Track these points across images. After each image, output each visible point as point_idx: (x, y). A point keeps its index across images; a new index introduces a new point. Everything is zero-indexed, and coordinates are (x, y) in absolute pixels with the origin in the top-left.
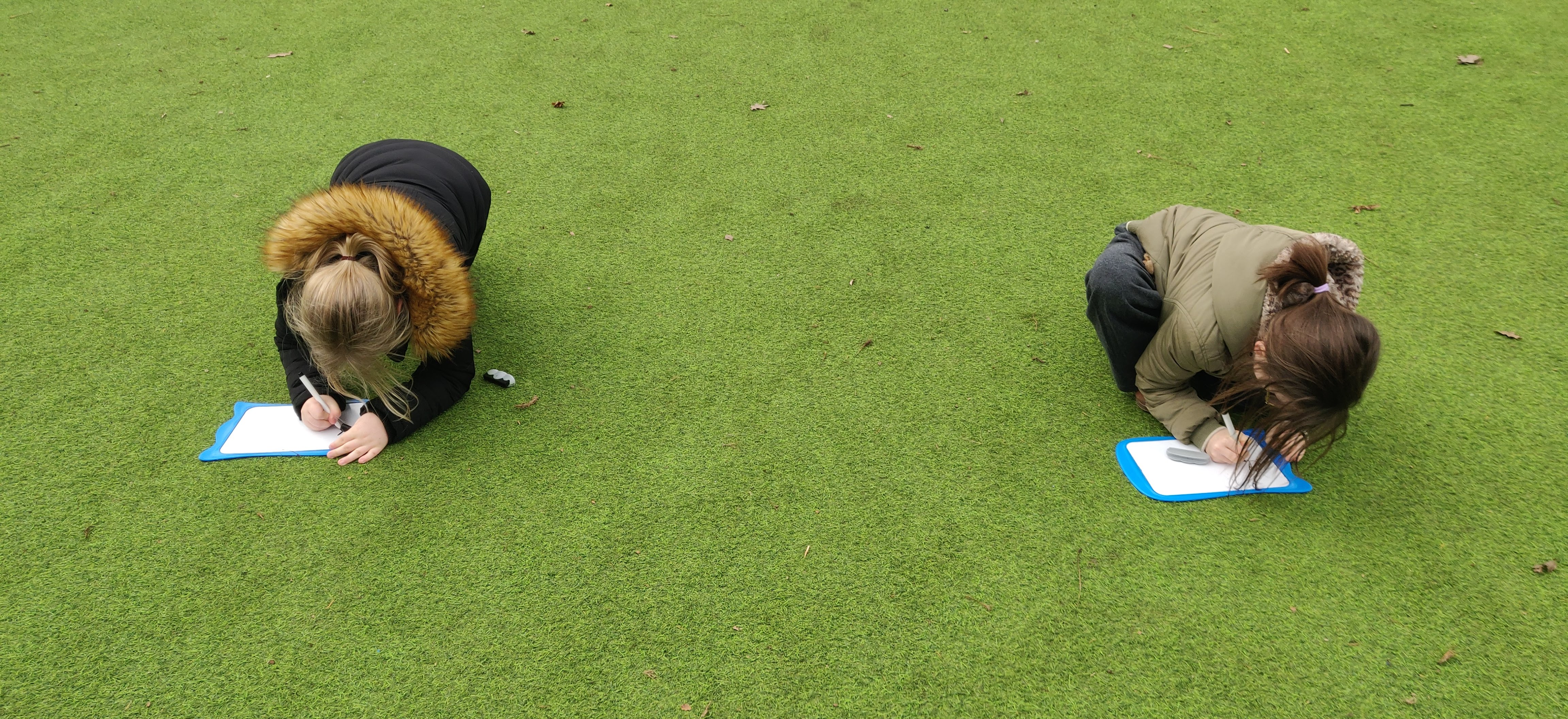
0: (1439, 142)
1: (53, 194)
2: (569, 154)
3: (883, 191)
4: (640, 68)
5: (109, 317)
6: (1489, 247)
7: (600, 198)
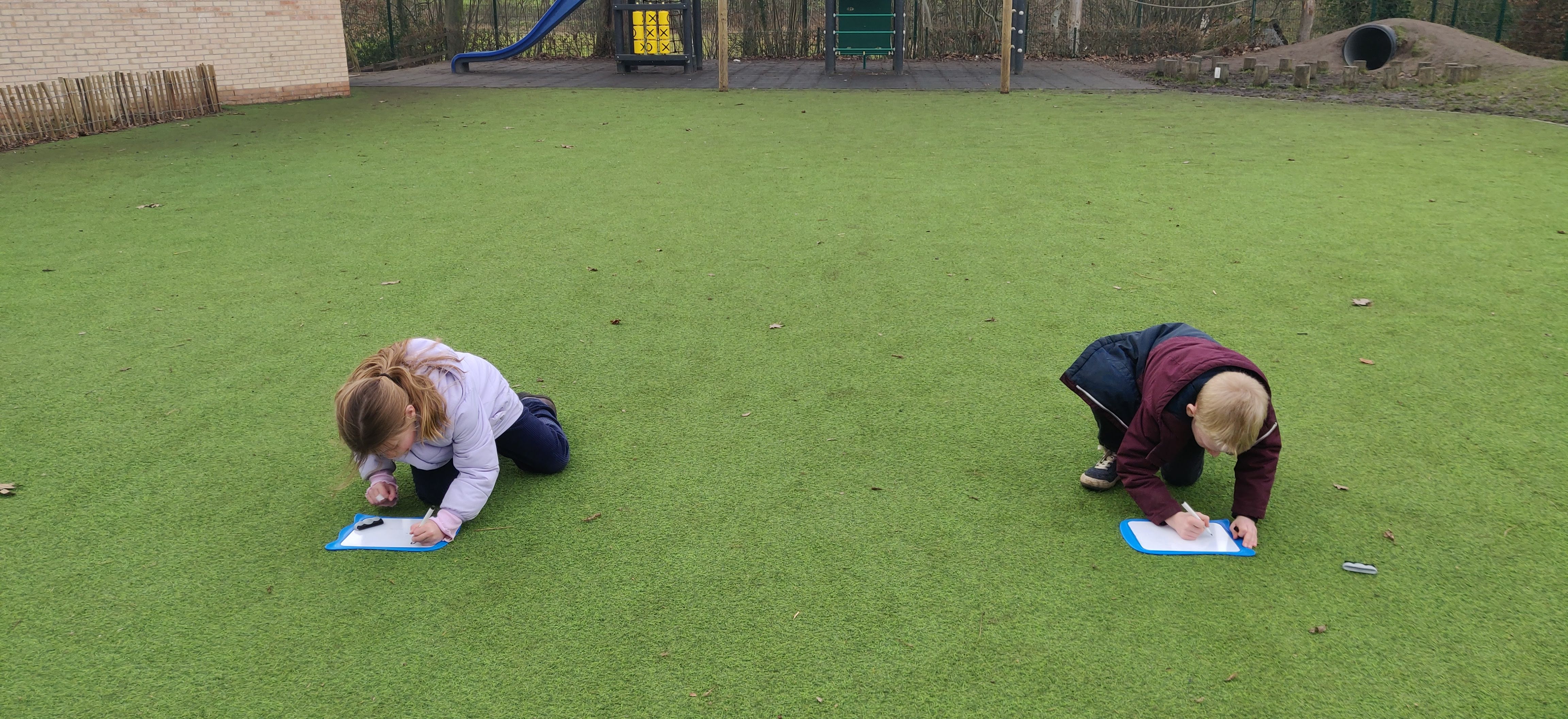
0: (1320, 361)
1: (221, 378)
2: (623, 357)
3: (869, 386)
4: (682, 297)
5: (272, 460)
6: (1339, 433)
7: (646, 387)
